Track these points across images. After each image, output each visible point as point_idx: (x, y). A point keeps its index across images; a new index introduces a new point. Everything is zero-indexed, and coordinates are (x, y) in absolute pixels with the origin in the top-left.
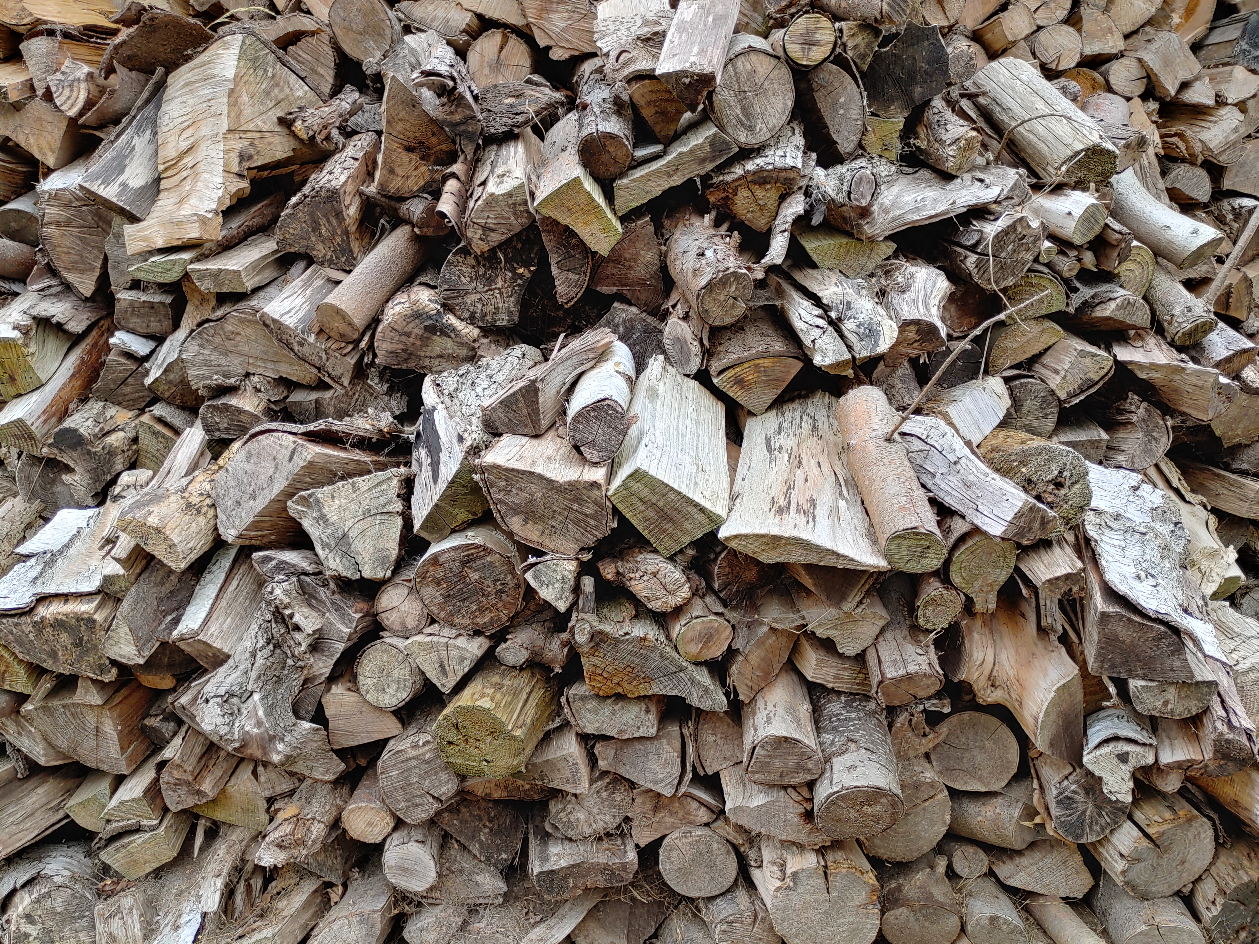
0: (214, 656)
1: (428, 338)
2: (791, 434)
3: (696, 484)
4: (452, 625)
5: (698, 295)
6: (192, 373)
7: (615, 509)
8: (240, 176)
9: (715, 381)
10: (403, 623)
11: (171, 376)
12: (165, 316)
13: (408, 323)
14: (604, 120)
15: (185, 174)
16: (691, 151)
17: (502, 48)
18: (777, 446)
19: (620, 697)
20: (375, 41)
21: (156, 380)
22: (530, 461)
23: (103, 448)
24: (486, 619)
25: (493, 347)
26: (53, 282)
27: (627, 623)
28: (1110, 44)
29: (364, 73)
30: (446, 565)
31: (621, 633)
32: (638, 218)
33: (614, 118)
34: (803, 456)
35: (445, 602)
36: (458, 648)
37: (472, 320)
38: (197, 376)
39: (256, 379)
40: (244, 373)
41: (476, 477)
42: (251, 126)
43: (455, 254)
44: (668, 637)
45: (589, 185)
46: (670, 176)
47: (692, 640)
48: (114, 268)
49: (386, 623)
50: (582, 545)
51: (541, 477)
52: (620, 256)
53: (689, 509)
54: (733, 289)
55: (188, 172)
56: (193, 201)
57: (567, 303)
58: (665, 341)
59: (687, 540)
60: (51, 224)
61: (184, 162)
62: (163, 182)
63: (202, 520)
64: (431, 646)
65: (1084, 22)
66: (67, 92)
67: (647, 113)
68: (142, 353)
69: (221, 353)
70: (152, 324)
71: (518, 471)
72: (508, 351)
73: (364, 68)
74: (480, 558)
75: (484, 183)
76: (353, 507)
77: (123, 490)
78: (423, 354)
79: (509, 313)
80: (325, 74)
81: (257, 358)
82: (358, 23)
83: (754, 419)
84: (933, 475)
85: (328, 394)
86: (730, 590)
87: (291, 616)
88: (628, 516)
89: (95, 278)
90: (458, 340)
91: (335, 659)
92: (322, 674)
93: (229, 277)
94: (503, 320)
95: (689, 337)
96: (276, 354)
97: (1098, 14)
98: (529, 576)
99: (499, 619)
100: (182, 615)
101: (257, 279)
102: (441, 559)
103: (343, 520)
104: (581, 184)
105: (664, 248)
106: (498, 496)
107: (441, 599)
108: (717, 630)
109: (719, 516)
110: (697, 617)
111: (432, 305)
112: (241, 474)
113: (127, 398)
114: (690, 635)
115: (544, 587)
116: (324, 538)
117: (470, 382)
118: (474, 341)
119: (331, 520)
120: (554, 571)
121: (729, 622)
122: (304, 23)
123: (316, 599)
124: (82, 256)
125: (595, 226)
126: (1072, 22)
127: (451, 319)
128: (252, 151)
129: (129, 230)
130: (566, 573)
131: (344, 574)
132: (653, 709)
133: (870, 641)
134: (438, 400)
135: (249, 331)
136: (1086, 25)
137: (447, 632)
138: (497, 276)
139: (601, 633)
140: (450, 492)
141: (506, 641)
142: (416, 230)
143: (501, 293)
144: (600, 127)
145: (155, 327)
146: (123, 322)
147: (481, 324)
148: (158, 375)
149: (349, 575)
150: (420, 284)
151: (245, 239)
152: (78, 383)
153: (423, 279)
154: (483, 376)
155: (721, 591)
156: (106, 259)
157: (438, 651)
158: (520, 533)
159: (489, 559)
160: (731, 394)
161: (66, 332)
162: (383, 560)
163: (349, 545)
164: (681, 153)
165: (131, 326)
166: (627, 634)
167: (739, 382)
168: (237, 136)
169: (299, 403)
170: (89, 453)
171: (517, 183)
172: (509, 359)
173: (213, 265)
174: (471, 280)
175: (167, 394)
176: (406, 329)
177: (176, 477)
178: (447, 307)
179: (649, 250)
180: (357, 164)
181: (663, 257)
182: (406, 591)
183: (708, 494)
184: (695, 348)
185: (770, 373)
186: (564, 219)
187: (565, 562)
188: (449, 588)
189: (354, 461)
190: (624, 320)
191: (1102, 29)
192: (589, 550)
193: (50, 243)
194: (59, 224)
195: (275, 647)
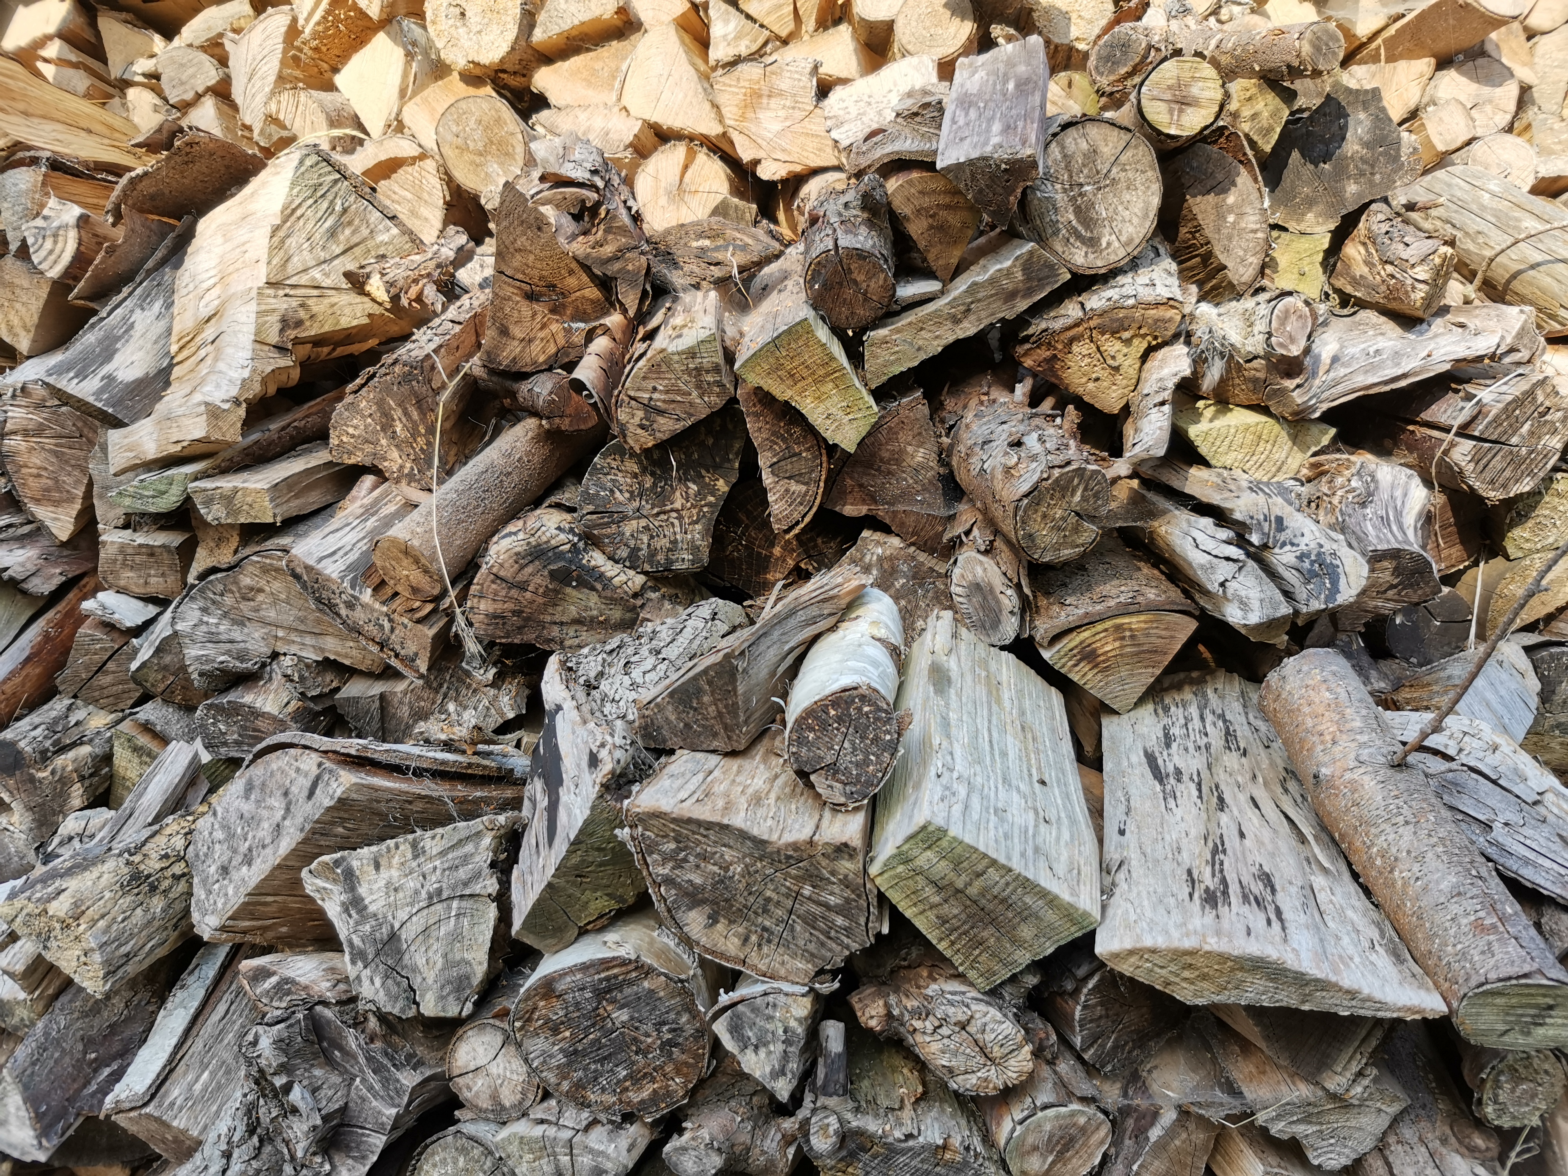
0: (176, 1140)
1: (556, 591)
2: (1191, 746)
3: (1037, 850)
4: (584, 1104)
5: (1017, 508)
6: (192, 652)
7: (882, 897)
8: (280, 349)
9: (1046, 655)
10: (495, 1097)
11: (167, 659)
12: (170, 567)
13: (522, 568)
14: (847, 232)
15: (202, 353)
16: (992, 281)
17: (686, 167)
18: (1171, 769)
20: (501, 164)
21: (144, 665)
22: (720, 803)
23: (53, 773)
24: (645, 1094)
25: (667, 605)
26: (14, 520)
27: (907, 1113)
29: (481, 208)
30: (569, 997)
31: (898, 1134)
32: (903, 394)
33: (863, 230)
34: (1223, 787)
35: (569, 1064)
36: (591, 1151)
37: (633, 562)
38: (198, 658)
39: (287, 661)
40: (267, 651)
41: (623, 834)
42: (304, 279)
43: (605, 456)
44: (988, 1139)
45: (823, 333)
46: (956, 321)
47: (1035, 1148)
48: (101, 497)
49: (465, 1095)
50: (820, 963)
51: (743, 835)
52: (873, 455)
53: (1028, 900)
54: (1077, 498)
55: (210, 348)
56: (207, 388)
57: (787, 531)
58: (954, 589)
59: (1024, 958)
60: (15, 433)
61: (203, 335)
62: (176, 369)
63: (157, 904)
64: (543, 1148)
65: (1536, 130)
66: (48, 244)
67: (916, 229)
68: (129, 624)
69: (235, 622)
70: (153, 580)
71: (699, 823)
72: (690, 610)
73: (483, 202)
74: (631, 983)
75: (650, 336)
76: (412, 884)
77: (61, 844)
78: (548, 618)
79: (694, 549)
80: (431, 217)
81: (291, 629)
82: (477, 140)
83: (1115, 719)
84: (1488, 827)
85: (400, 687)
86: (1103, 1046)
88: (908, 914)
89: (74, 513)
90: (608, 593)
91: (371, 1163)
93: (249, 500)
94: (684, 561)
95: (998, 581)
96: (318, 622)
97: (1553, 122)
98: (720, 1028)
99: (669, 1094)
100: (129, 1065)
101: (295, 503)
102: (561, 986)
103: (394, 907)
104: (810, 332)
105: (946, 440)
106: (661, 871)
107: (561, 1059)
108: (1083, 1130)
109: (1086, 915)
110: (1045, 1107)
111: (563, 537)
112: (233, 818)
113: (106, 692)
114: (1030, 1140)
115: (749, 1052)
116: (357, 941)
117: (623, 662)
118: (635, 595)
119: (372, 908)
120: (770, 1018)
121: (1106, 1113)
122: (404, 148)
123: (341, 1049)
124: (57, 481)
125: (835, 404)
127: (596, 559)
128: (302, 314)
129: (114, 436)
130: (793, 1024)
131: (388, 1009)
133: (1369, 1144)
134: (566, 694)
135: (276, 585)
136: (1538, 134)
137: (573, 1117)
138: (673, 491)
139: (860, 1133)
140: (575, 860)
141: (681, 1131)
142: (544, 422)
143: (680, 518)
144: (842, 243)
145: (157, 584)
146: (110, 578)
147: (647, 567)
148: (146, 658)
149: (396, 1011)
150: (550, 506)
151: (292, 448)
152: (35, 671)
153: (553, 499)
154: (644, 651)
155: (1083, 1050)
156: (90, 485)
157: (555, 1154)
158: (703, 941)
159: (646, 984)
160: (1075, 677)
161: (24, 593)
162: (459, 984)
163: (400, 954)
164: (975, 284)
165: (122, 583)
166: (909, 1137)
167: (1088, 655)
168: (281, 293)
169: (356, 700)
170: (32, 779)
171: (703, 334)
172: (690, 623)
173: (227, 483)
174: (632, 498)
175: (161, 687)
176: (520, 578)
177: (141, 822)
178: (591, 540)
179: (921, 445)
180: (458, 328)
181: (944, 456)
182: (499, 1039)
183: (1061, 869)
184: (1009, 600)
185: (1143, 640)
186: (782, 392)
187: (790, 1000)
188: (574, 1040)
189: (421, 797)
190: (880, 559)
192: (834, 973)
193: (13, 462)
194: (26, 433)
195: (261, 1141)
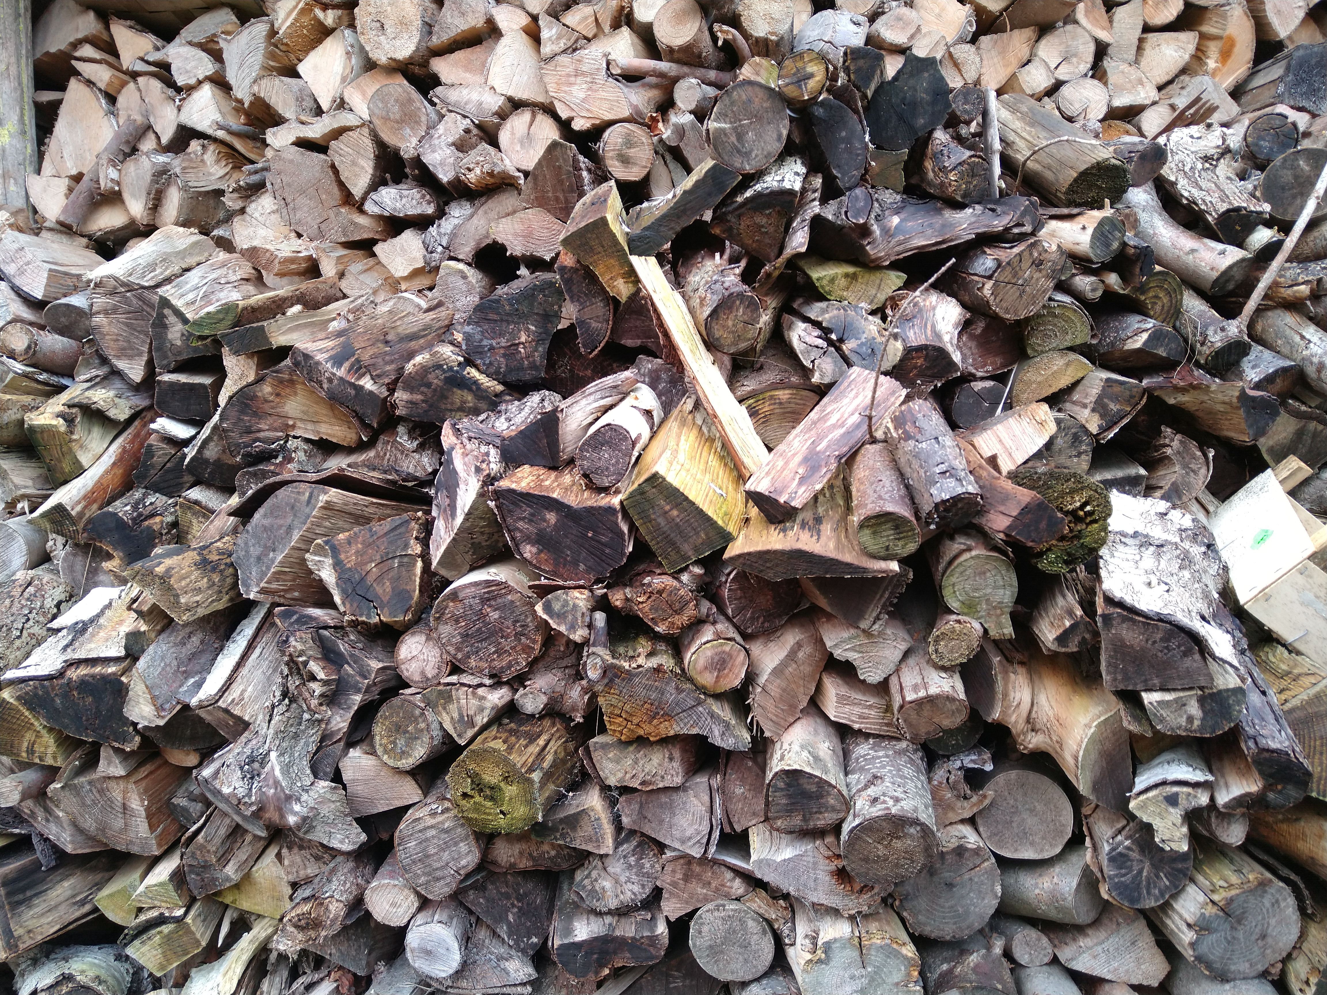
0: (236, 724)
1: (448, 390)
10: (423, 673)
11: (208, 454)
12: (204, 398)
13: (428, 375)
17: (531, 124)
19: (641, 742)
21: (190, 463)
24: (504, 665)
26: (101, 371)
27: (642, 658)
28: (1143, 95)
30: (466, 601)
31: (634, 665)
36: (478, 696)
37: (497, 375)
47: (706, 668)
48: (158, 351)
50: (597, 575)
53: (700, 521)
57: (590, 353)
60: (98, 313)
64: (451, 695)
65: (1109, 74)
68: (182, 437)
70: (192, 408)
73: (402, 154)
74: (501, 596)
76: (370, 551)
78: (443, 406)
79: (535, 367)
86: (745, 615)
87: (305, 664)
89: (143, 364)
90: (480, 393)
91: (352, 712)
92: (340, 730)
94: (529, 375)
96: (316, 413)
97: (1124, 67)
99: (517, 664)
100: (207, 675)
102: (462, 595)
103: (362, 564)
109: (729, 534)
111: (453, 358)
114: (702, 662)
115: (555, 617)
116: (341, 583)
118: (496, 395)
119: (348, 566)
120: (565, 600)
123: (335, 652)
124: (130, 343)
126: (1098, 74)
127: (473, 372)
131: (362, 619)
132: (677, 754)
133: (891, 668)
134: (457, 441)
136: (1112, 78)
138: (520, 331)
139: (614, 668)
140: (468, 524)
141: (524, 686)
143: (525, 348)
145: (195, 410)
146: (163, 407)
147: (506, 379)
149: (368, 620)
152: (119, 471)
155: (733, 617)
157: (457, 699)
158: (534, 562)
159: (509, 597)
161: (108, 419)
162: (403, 603)
163: (367, 589)
165: (173, 411)
166: (640, 667)
172: (529, 404)
175: (205, 474)
178: (470, 361)
182: (423, 638)
183: (721, 513)
188: (467, 628)
190: (650, 371)
191: (1130, 81)
193: (100, 332)
194: (106, 312)
195: (290, 701)
